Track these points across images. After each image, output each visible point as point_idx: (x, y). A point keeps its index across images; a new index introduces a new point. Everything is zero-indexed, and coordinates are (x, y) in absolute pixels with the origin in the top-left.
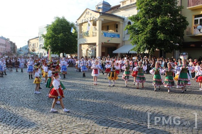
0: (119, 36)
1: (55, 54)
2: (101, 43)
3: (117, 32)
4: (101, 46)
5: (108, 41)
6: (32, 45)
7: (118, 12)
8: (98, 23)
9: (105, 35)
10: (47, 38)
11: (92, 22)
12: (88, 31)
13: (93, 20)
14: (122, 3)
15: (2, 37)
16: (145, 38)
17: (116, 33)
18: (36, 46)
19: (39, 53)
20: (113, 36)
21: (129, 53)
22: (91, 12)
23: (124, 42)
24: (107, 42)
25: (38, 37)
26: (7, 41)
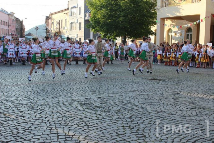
2: (210, 15)
6: (55, 23)
10: (96, 8)
18: (64, 25)
25: (68, 9)
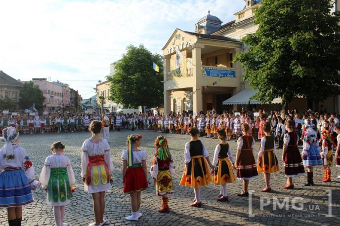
0: (233, 73)
1: (130, 108)
2: (200, 88)
3: (232, 67)
4: (200, 92)
5: (214, 84)
6: (100, 94)
7: (231, 32)
8: (194, 52)
9: (208, 74)
10: (114, 82)
11: (186, 51)
12: (179, 68)
13: (186, 49)
14: (238, 16)
15: (58, 82)
16: (268, 75)
17: (230, 69)
18: (107, 95)
19: (111, 106)
20: (224, 74)
21: (251, 104)
22: (183, 35)
23: (243, 84)
24: (213, 86)
26: (64, 88)
